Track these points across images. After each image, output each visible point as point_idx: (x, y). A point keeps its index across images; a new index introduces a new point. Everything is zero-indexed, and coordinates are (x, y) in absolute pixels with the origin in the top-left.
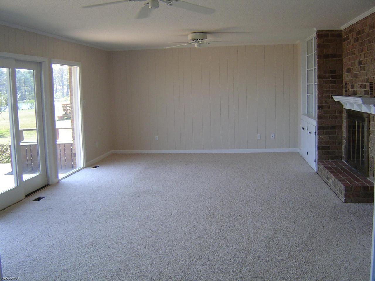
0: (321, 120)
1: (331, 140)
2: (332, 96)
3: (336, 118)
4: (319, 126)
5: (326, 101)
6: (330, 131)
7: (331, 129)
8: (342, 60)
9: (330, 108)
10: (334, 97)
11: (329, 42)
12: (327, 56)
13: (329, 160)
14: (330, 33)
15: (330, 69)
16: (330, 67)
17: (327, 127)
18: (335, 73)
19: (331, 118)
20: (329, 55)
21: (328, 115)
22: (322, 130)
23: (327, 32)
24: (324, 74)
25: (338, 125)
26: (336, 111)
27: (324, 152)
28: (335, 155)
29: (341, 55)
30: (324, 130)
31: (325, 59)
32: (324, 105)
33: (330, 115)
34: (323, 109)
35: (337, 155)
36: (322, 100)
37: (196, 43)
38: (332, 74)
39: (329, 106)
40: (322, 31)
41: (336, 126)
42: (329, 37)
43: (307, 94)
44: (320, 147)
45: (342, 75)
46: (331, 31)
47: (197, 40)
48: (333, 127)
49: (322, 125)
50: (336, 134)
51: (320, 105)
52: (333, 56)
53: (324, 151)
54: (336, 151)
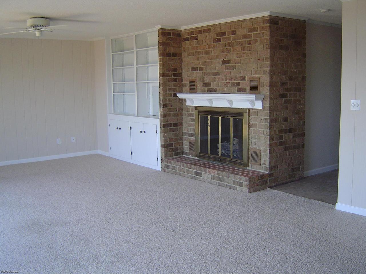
0: (165, 118)
1: (174, 137)
2: (176, 94)
3: (178, 115)
4: (165, 124)
5: (169, 99)
6: (173, 128)
7: (174, 126)
8: (181, 59)
9: (173, 106)
10: (178, 95)
11: (171, 41)
12: (169, 55)
13: (173, 157)
14: (171, 32)
15: (172, 68)
16: (172, 66)
17: (170, 125)
18: (176, 72)
19: (174, 116)
20: (171, 53)
21: (171, 113)
22: (167, 128)
23: (169, 31)
24: (167, 72)
25: (179, 122)
26: (177, 109)
27: (169, 150)
28: (177, 152)
29: (180, 55)
30: (168, 128)
31: (167, 57)
32: (167, 103)
33: (173, 113)
34: (167, 107)
35: (179, 151)
36: (166, 98)
37: (37, 31)
38: (174, 73)
39: (172, 104)
40: (165, 29)
41: (178, 123)
42: (171, 36)
43: (113, 93)
44: (166, 145)
45: (181, 74)
46: (173, 30)
47: (39, 26)
48: (176, 125)
49: (166, 123)
50: (178, 131)
51: (164, 103)
52: (175, 55)
53: (168, 148)
54: (178, 147)
